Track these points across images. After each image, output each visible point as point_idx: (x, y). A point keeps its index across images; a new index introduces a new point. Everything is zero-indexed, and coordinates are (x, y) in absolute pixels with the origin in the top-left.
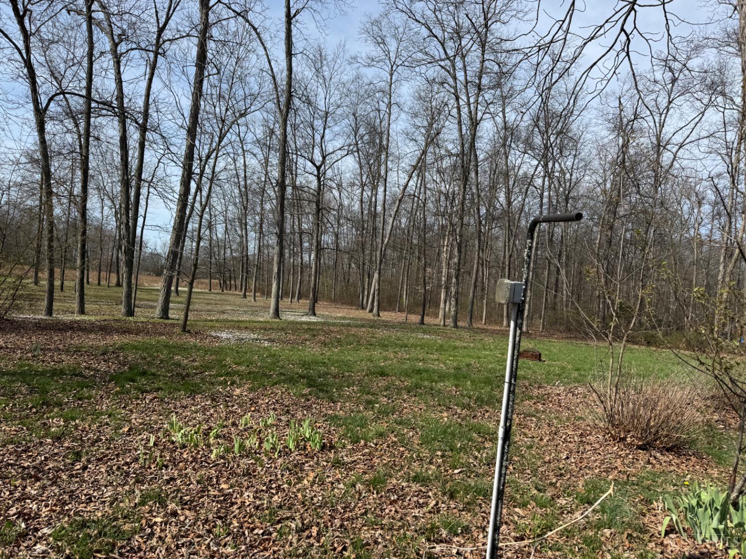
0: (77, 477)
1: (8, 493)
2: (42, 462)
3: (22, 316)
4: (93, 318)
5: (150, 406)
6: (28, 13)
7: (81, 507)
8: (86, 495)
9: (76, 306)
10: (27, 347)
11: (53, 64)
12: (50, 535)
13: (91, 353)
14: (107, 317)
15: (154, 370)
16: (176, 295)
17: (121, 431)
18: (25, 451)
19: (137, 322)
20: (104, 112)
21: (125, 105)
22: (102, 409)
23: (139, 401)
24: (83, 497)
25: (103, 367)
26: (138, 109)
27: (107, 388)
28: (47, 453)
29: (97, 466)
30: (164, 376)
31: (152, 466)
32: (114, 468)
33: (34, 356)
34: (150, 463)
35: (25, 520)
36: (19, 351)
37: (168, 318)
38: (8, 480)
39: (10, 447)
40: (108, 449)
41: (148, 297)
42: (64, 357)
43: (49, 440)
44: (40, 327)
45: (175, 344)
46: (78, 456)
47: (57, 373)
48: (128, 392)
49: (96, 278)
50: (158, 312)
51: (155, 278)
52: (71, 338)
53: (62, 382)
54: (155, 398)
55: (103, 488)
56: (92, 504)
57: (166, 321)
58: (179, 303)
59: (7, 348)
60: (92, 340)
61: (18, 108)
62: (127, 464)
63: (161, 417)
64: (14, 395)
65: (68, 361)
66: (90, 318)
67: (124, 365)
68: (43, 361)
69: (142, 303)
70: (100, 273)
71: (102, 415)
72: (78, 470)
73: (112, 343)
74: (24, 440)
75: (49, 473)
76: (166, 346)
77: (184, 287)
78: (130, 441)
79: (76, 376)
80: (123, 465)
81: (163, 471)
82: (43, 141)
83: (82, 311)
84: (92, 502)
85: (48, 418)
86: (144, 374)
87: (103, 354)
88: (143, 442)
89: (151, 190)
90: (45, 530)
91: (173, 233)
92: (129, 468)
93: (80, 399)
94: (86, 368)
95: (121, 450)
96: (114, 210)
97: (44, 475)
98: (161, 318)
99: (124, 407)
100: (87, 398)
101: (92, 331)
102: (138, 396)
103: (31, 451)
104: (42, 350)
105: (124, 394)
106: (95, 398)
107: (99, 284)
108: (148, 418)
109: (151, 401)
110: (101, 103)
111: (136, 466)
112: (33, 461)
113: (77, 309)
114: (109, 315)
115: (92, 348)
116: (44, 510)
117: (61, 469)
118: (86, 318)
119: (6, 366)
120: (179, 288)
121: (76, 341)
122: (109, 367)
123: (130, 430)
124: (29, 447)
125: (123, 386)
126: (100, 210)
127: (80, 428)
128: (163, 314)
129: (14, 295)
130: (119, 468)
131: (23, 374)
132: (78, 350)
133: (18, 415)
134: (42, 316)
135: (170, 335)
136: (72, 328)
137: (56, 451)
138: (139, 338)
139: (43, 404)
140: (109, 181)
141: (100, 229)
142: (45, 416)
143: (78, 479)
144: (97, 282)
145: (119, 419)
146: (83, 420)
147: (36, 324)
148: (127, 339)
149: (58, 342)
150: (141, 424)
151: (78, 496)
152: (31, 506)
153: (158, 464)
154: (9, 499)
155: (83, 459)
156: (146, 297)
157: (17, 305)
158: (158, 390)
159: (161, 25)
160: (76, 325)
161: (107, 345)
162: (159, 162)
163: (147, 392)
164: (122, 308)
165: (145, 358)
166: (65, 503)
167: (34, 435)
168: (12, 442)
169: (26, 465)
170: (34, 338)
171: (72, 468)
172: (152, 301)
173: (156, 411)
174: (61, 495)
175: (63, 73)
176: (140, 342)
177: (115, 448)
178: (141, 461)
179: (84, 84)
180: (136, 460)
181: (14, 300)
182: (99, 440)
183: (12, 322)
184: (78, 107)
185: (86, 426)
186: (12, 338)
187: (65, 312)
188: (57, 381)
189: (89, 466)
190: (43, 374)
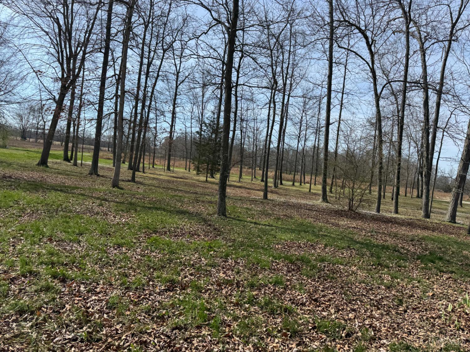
0: (401, 315)
1: (363, 311)
2: (380, 299)
3: (363, 211)
4: (403, 217)
5: (446, 282)
6: (374, 42)
7: (404, 335)
8: (407, 329)
9: (393, 208)
10: (368, 230)
11: (384, 66)
12: (388, 345)
13: (404, 238)
14: (412, 217)
15: (448, 258)
16: (460, 206)
17: (427, 294)
18: (371, 289)
19: (433, 223)
20: (413, 88)
21: (428, 81)
22: (413, 276)
23: (438, 277)
24: (406, 330)
25: (412, 249)
26: (437, 82)
27: (416, 263)
28: (383, 294)
29: (413, 312)
30: (455, 264)
31: (452, 326)
32: (425, 318)
33: (372, 235)
34: (450, 323)
35: (374, 331)
36: (364, 231)
37: (455, 223)
38: (363, 304)
39: (363, 285)
40: (419, 303)
41: (439, 206)
42: (388, 238)
43: (383, 287)
44: (374, 219)
45: (462, 242)
46: (401, 302)
47: (385, 248)
48: (430, 269)
49: (404, 192)
50: (447, 217)
51: (443, 193)
52: (391, 228)
53: (388, 253)
54: (450, 278)
55: (418, 328)
56: (411, 336)
57: (454, 225)
58: (463, 212)
59: (358, 228)
60: (403, 231)
61: (365, 96)
62: (432, 317)
63: (456, 293)
64: (363, 255)
65: (390, 242)
66: (401, 216)
67: (426, 251)
68: (377, 239)
69: (435, 210)
70: (406, 189)
71: (414, 280)
72: (401, 311)
73: (416, 234)
74: (370, 283)
75: (384, 307)
76: (456, 242)
77: (466, 201)
78: (434, 303)
79: (396, 251)
80: (430, 318)
81: (460, 332)
82: (379, 112)
83: (397, 212)
84: (411, 334)
85: (382, 274)
86: (441, 259)
87: (412, 241)
88: (444, 307)
89: (445, 133)
90: (385, 341)
91: (461, 162)
92: (434, 321)
93: (399, 266)
94: (401, 248)
95: (428, 307)
96: (417, 149)
97: (382, 307)
98: (450, 222)
99: (428, 279)
100: (403, 267)
101: (403, 225)
102: (438, 273)
103: (374, 291)
104: (376, 232)
105: (427, 269)
106: (408, 268)
107: (406, 196)
108: (446, 291)
109: (447, 279)
110: (413, 83)
111: (440, 322)
112: (376, 297)
113: (393, 210)
114: (413, 216)
115: (404, 235)
116: (383, 328)
117: (391, 307)
118: (399, 216)
119: (358, 238)
120: (463, 202)
121: (394, 230)
122: (416, 250)
123: (433, 295)
124: (373, 288)
125: (426, 264)
126: (408, 149)
127: (401, 285)
128: (452, 219)
129: (361, 199)
130: (427, 319)
131: (367, 244)
132: (396, 236)
133: (366, 267)
134: (374, 212)
135: (459, 235)
136: (391, 222)
137: (387, 295)
138: (435, 234)
139: (379, 264)
140: (414, 130)
141: (407, 161)
142: (380, 272)
143: (401, 317)
144: (404, 194)
145: (425, 286)
146: (402, 280)
147: (371, 217)
148: (426, 233)
149: (384, 229)
150: (440, 293)
151: (402, 328)
152: (376, 323)
153: (456, 326)
154: (365, 315)
155: (404, 305)
156: (437, 206)
157: (363, 205)
158: (452, 272)
159: (454, 22)
160: (393, 220)
161: (414, 236)
162: (451, 114)
163: (443, 272)
164: (422, 213)
165: (440, 248)
166: (394, 329)
167: (375, 282)
168: (364, 282)
169: (372, 298)
170: (371, 225)
171: (397, 309)
172: (442, 209)
173: (451, 287)
174: (392, 323)
175: (389, 70)
176: (435, 236)
177: (424, 304)
178: (443, 319)
179: (403, 73)
180: (440, 317)
181: (361, 202)
182: (412, 296)
183: (359, 214)
184: (398, 88)
185: (404, 284)
186: (360, 223)
187: (386, 211)
188: (385, 253)
189: (408, 311)
190: (377, 246)
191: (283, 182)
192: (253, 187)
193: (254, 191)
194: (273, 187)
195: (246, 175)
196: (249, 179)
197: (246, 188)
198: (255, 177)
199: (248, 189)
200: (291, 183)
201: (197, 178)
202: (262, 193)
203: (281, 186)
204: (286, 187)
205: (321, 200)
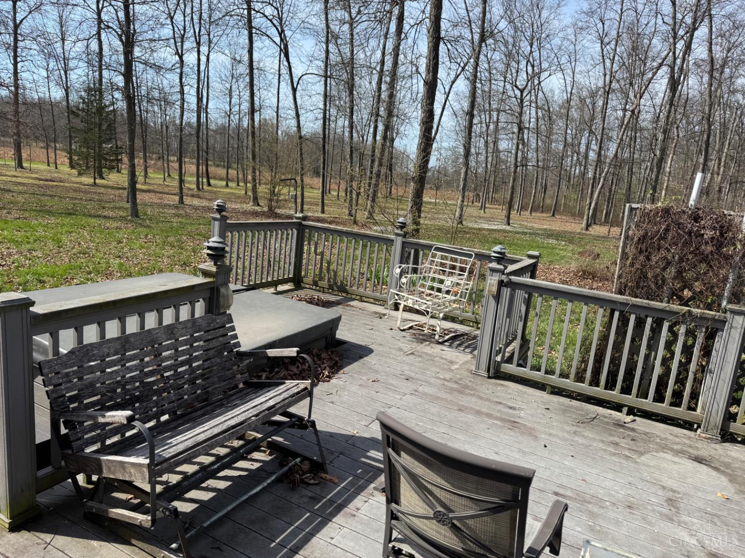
191: (212, 181)
192: (166, 190)
193: (168, 196)
194: (196, 190)
195: (155, 172)
196: (161, 178)
197: (157, 192)
198: (169, 175)
199: (160, 193)
200: (224, 183)
201: (78, 180)
202: (177, 198)
203: (209, 188)
204: (215, 189)
205: (251, 204)
